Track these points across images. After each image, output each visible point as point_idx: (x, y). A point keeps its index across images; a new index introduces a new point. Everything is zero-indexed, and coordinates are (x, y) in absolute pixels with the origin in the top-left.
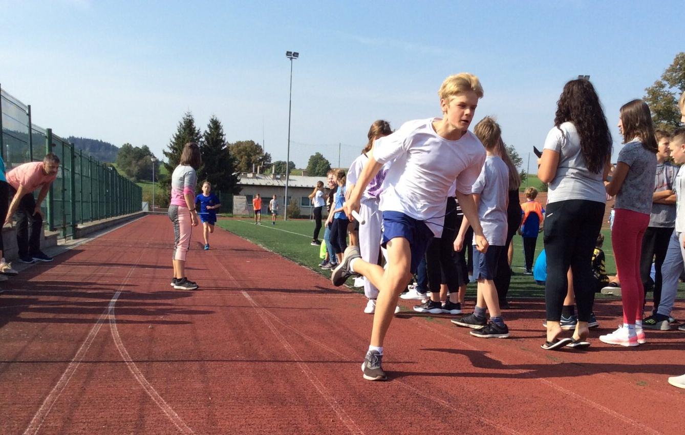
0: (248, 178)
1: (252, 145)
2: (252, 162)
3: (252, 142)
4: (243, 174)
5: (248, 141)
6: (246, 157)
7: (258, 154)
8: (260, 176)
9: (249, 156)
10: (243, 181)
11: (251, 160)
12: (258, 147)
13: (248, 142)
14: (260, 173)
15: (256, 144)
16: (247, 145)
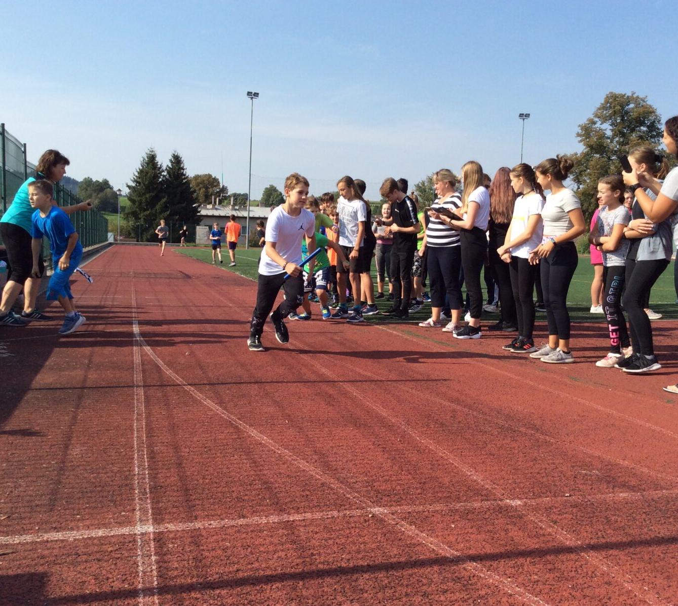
0: (208, 209)
1: (210, 178)
2: (211, 194)
4: (202, 206)
5: (206, 175)
6: (204, 189)
7: (215, 186)
8: (219, 208)
9: (207, 188)
10: (203, 212)
12: (215, 179)
14: (219, 204)
15: (213, 177)
16: (205, 179)
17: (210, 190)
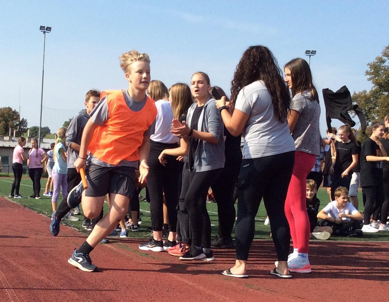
1: (10, 111)
3: (10, 109)
5: (6, 108)
7: (15, 119)
8: (15, 139)
9: (6, 121)
12: (15, 112)
14: (15, 136)
15: (13, 110)
16: (5, 112)
17: (10, 123)
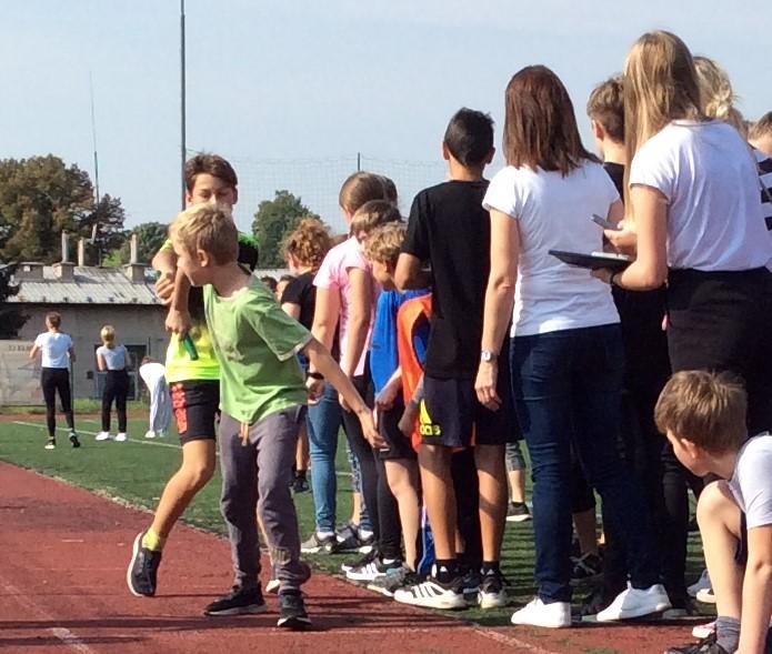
0: (47, 281)
1: (54, 170)
2: (55, 229)
3: (55, 163)
4: (27, 269)
5: (41, 159)
6: (35, 212)
7: (77, 199)
8: (87, 275)
9: (45, 208)
10: (30, 292)
11: (52, 223)
12: (75, 176)
13: (38, 162)
14: (86, 263)
15: (68, 167)
16: (37, 173)
17: (59, 215)
